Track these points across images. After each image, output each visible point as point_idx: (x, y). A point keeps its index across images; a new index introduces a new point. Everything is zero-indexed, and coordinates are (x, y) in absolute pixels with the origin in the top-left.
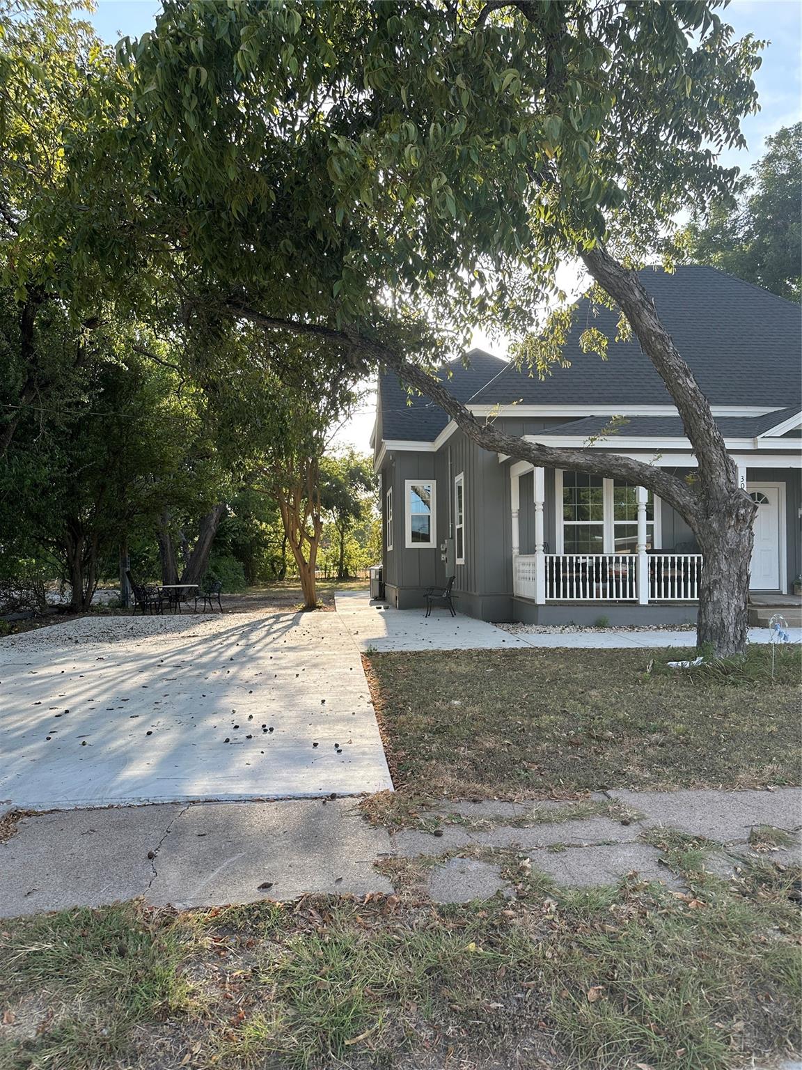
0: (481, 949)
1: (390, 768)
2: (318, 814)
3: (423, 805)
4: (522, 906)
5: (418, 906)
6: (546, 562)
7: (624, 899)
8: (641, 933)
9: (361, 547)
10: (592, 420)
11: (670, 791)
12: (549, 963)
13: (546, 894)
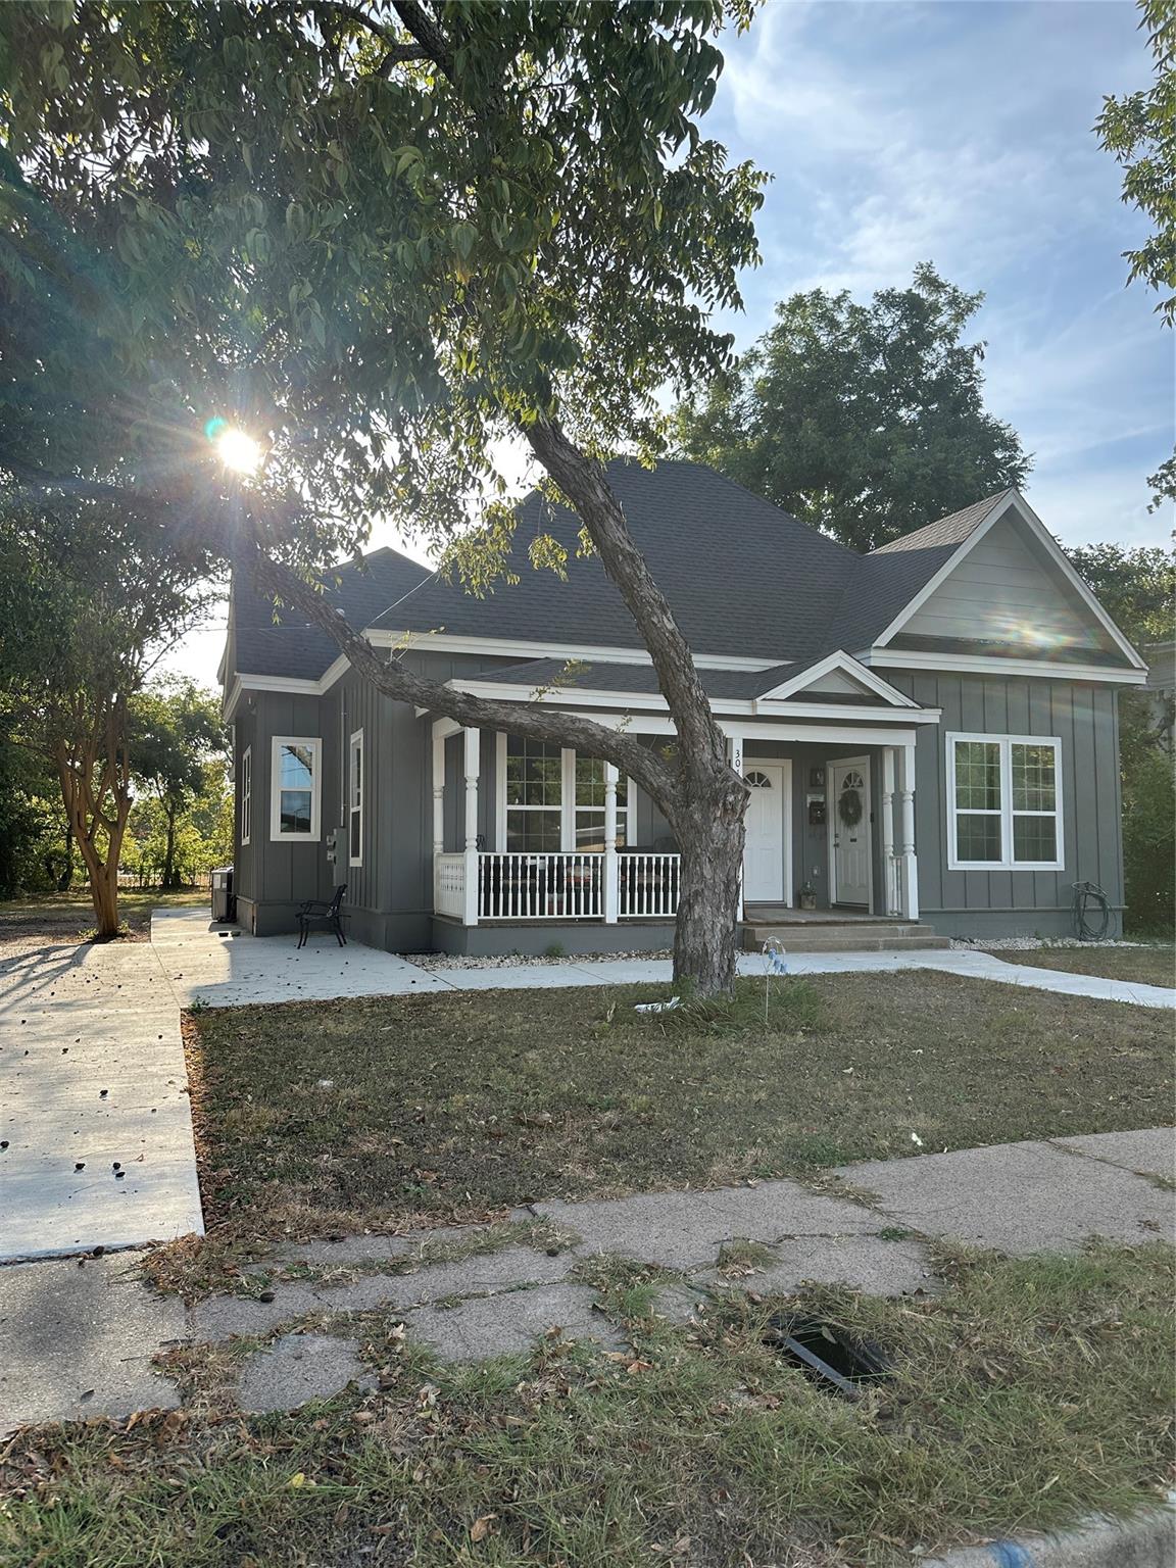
0: (313, 1482)
1: (202, 1196)
2: (70, 1284)
3: (249, 1253)
4: (385, 1403)
5: (217, 1423)
6: (480, 863)
7: (539, 1372)
8: (557, 1421)
9: (204, 837)
10: (546, 664)
11: (620, 1197)
12: (417, 1490)
13: (424, 1378)
